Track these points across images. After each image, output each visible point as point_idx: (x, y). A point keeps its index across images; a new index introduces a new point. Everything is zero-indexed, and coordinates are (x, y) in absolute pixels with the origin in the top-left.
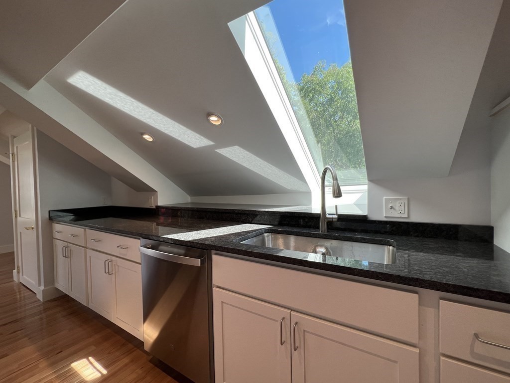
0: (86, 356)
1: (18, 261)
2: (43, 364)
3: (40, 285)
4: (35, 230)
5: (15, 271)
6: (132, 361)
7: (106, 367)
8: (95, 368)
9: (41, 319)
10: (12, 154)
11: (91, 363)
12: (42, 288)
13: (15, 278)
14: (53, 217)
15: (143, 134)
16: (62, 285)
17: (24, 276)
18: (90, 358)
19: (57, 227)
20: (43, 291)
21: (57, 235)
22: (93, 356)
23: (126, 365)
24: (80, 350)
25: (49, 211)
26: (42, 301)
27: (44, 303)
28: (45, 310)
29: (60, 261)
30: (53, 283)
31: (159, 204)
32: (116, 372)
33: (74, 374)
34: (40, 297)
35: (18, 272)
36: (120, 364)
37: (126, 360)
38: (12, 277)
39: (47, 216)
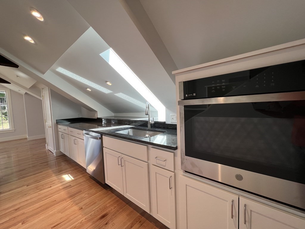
0: (68, 174)
1: (47, 141)
2: (53, 175)
3: (54, 150)
4: (51, 128)
5: (46, 145)
6: (83, 176)
7: (73, 177)
8: (70, 177)
9: (55, 162)
10: (43, 96)
11: (69, 176)
12: (55, 151)
13: (47, 148)
14: (58, 122)
15: (87, 88)
16: (62, 150)
17: (50, 147)
18: (69, 175)
19: (59, 126)
20: (56, 152)
21: (59, 130)
22: (70, 174)
23: (80, 177)
24: (66, 172)
25: (56, 120)
26: (55, 156)
27: (56, 157)
28: (56, 159)
29: (61, 140)
30: (59, 150)
31: (98, 117)
32: (77, 179)
33: (62, 178)
34: (55, 154)
35: (47, 145)
36: (79, 177)
37: (81, 176)
38: (46, 147)
39: (56, 122)
